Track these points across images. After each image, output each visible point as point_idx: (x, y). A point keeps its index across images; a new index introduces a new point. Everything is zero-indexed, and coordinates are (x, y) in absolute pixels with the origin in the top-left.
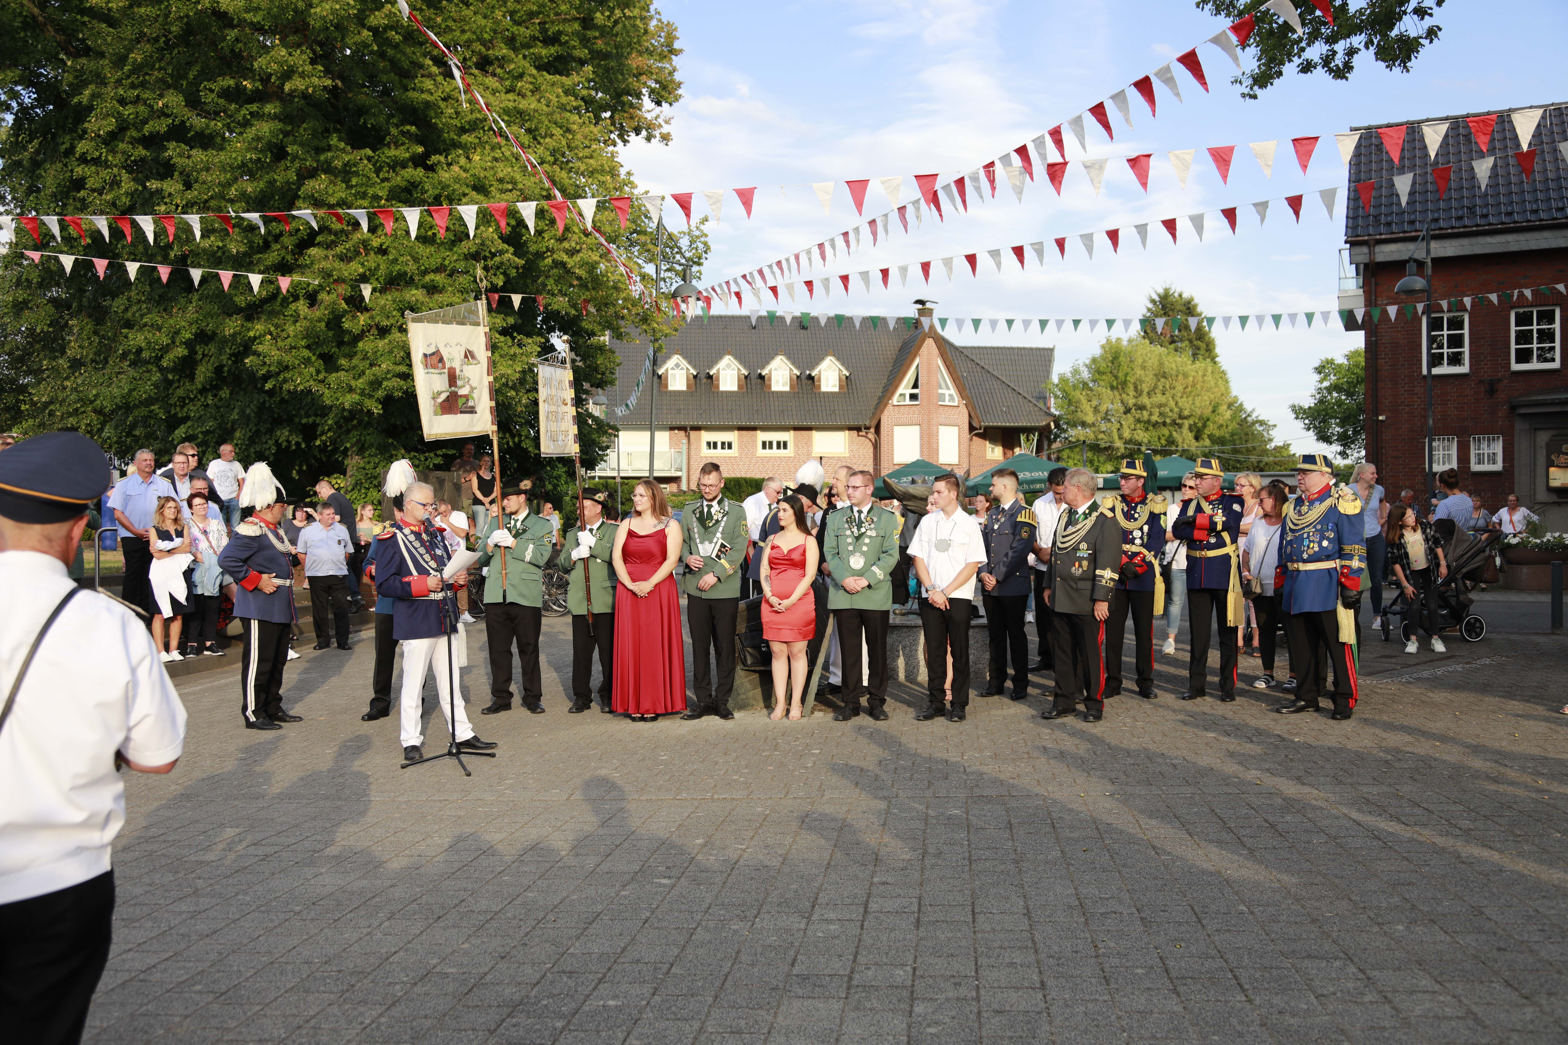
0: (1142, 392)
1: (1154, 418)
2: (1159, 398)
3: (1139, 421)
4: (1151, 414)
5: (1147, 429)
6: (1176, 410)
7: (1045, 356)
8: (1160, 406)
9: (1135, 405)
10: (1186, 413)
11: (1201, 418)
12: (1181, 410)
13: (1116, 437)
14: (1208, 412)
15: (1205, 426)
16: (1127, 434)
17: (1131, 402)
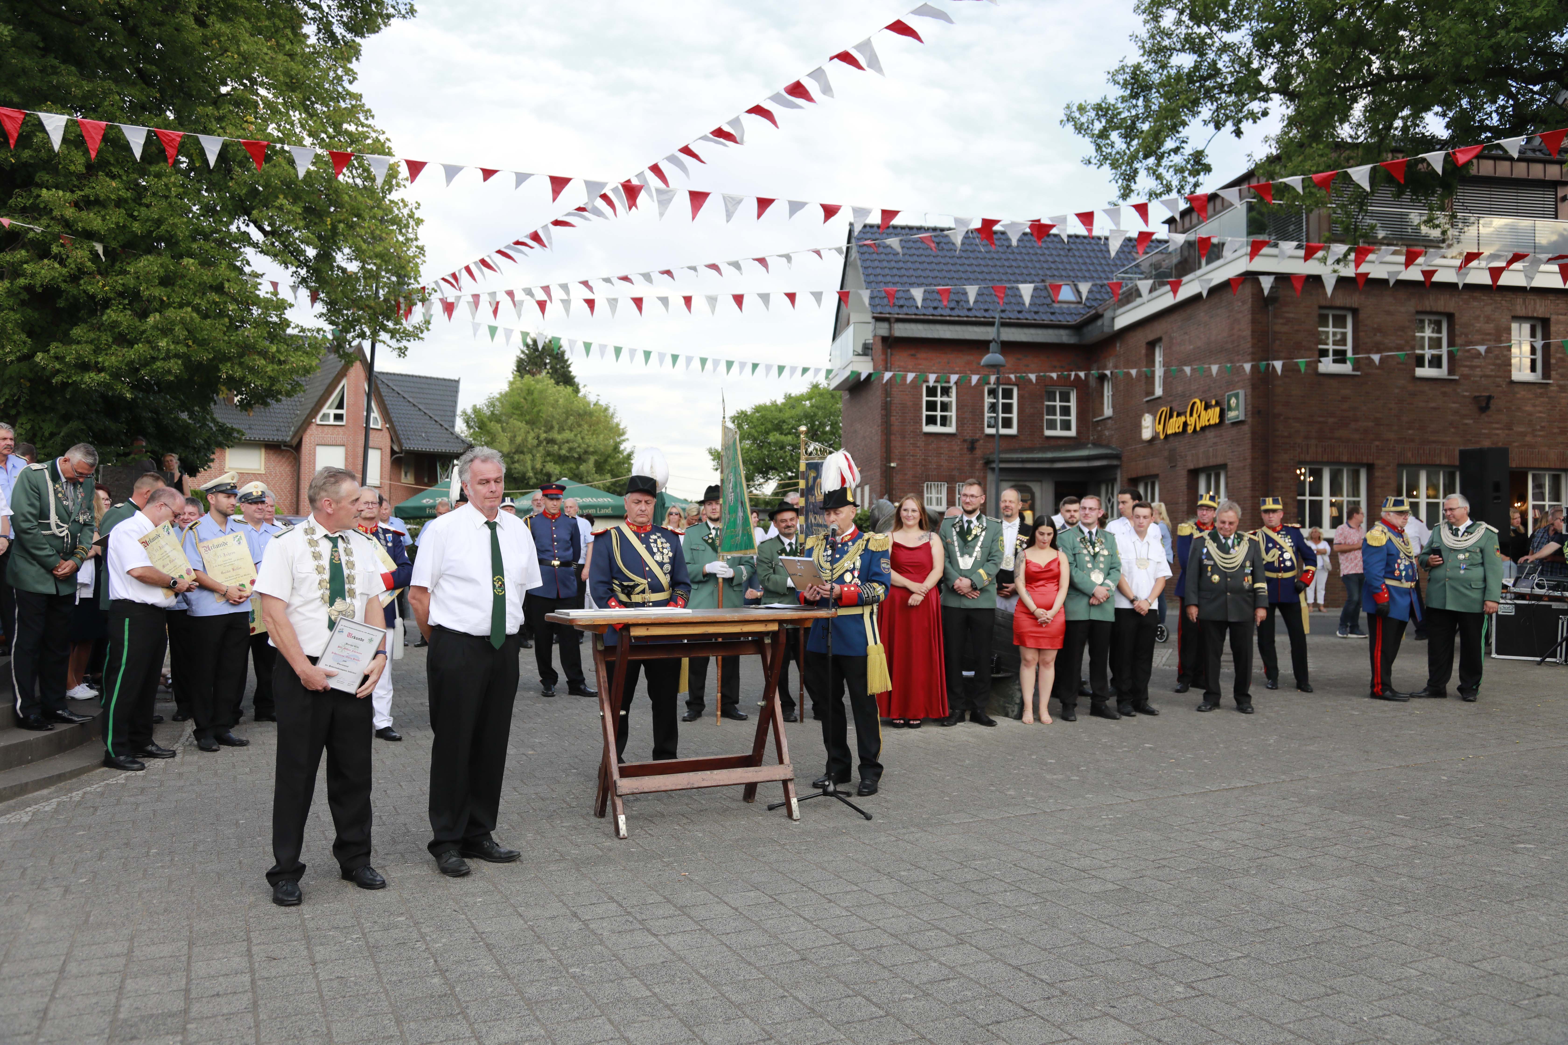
0: (552, 428)
1: (563, 452)
2: (567, 435)
3: (548, 454)
4: (560, 448)
5: (555, 463)
6: (584, 446)
7: (450, 387)
8: (568, 442)
9: (546, 439)
10: (591, 449)
11: (602, 454)
12: (588, 446)
13: (529, 468)
14: (610, 450)
15: (606, 461)
16: (538, 466)
17: (543, 436)
